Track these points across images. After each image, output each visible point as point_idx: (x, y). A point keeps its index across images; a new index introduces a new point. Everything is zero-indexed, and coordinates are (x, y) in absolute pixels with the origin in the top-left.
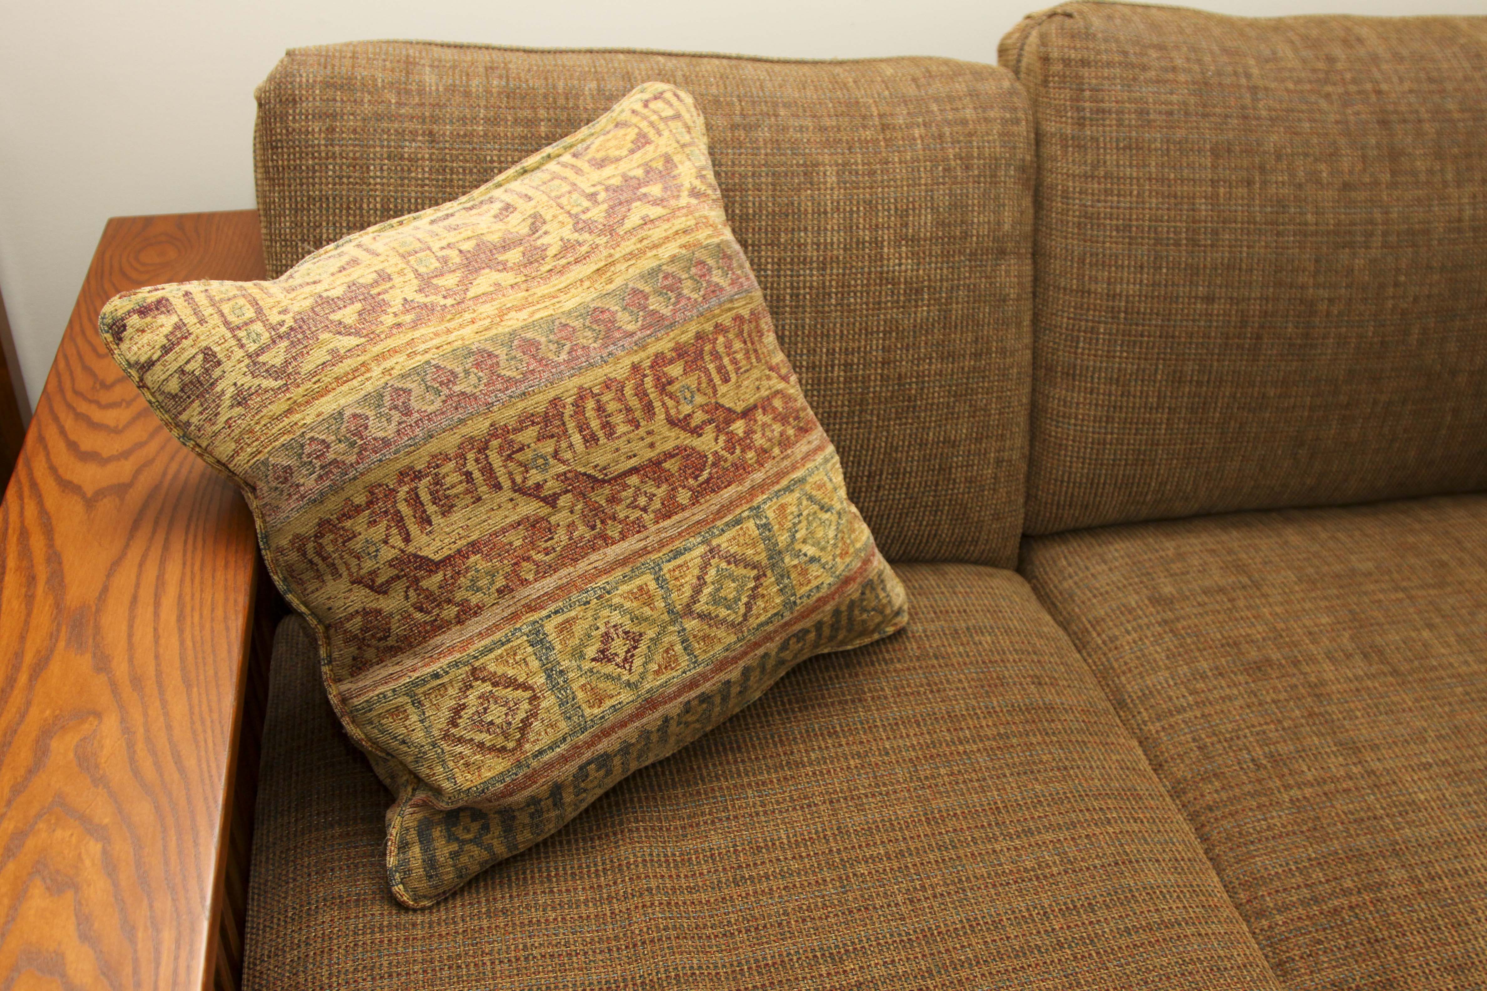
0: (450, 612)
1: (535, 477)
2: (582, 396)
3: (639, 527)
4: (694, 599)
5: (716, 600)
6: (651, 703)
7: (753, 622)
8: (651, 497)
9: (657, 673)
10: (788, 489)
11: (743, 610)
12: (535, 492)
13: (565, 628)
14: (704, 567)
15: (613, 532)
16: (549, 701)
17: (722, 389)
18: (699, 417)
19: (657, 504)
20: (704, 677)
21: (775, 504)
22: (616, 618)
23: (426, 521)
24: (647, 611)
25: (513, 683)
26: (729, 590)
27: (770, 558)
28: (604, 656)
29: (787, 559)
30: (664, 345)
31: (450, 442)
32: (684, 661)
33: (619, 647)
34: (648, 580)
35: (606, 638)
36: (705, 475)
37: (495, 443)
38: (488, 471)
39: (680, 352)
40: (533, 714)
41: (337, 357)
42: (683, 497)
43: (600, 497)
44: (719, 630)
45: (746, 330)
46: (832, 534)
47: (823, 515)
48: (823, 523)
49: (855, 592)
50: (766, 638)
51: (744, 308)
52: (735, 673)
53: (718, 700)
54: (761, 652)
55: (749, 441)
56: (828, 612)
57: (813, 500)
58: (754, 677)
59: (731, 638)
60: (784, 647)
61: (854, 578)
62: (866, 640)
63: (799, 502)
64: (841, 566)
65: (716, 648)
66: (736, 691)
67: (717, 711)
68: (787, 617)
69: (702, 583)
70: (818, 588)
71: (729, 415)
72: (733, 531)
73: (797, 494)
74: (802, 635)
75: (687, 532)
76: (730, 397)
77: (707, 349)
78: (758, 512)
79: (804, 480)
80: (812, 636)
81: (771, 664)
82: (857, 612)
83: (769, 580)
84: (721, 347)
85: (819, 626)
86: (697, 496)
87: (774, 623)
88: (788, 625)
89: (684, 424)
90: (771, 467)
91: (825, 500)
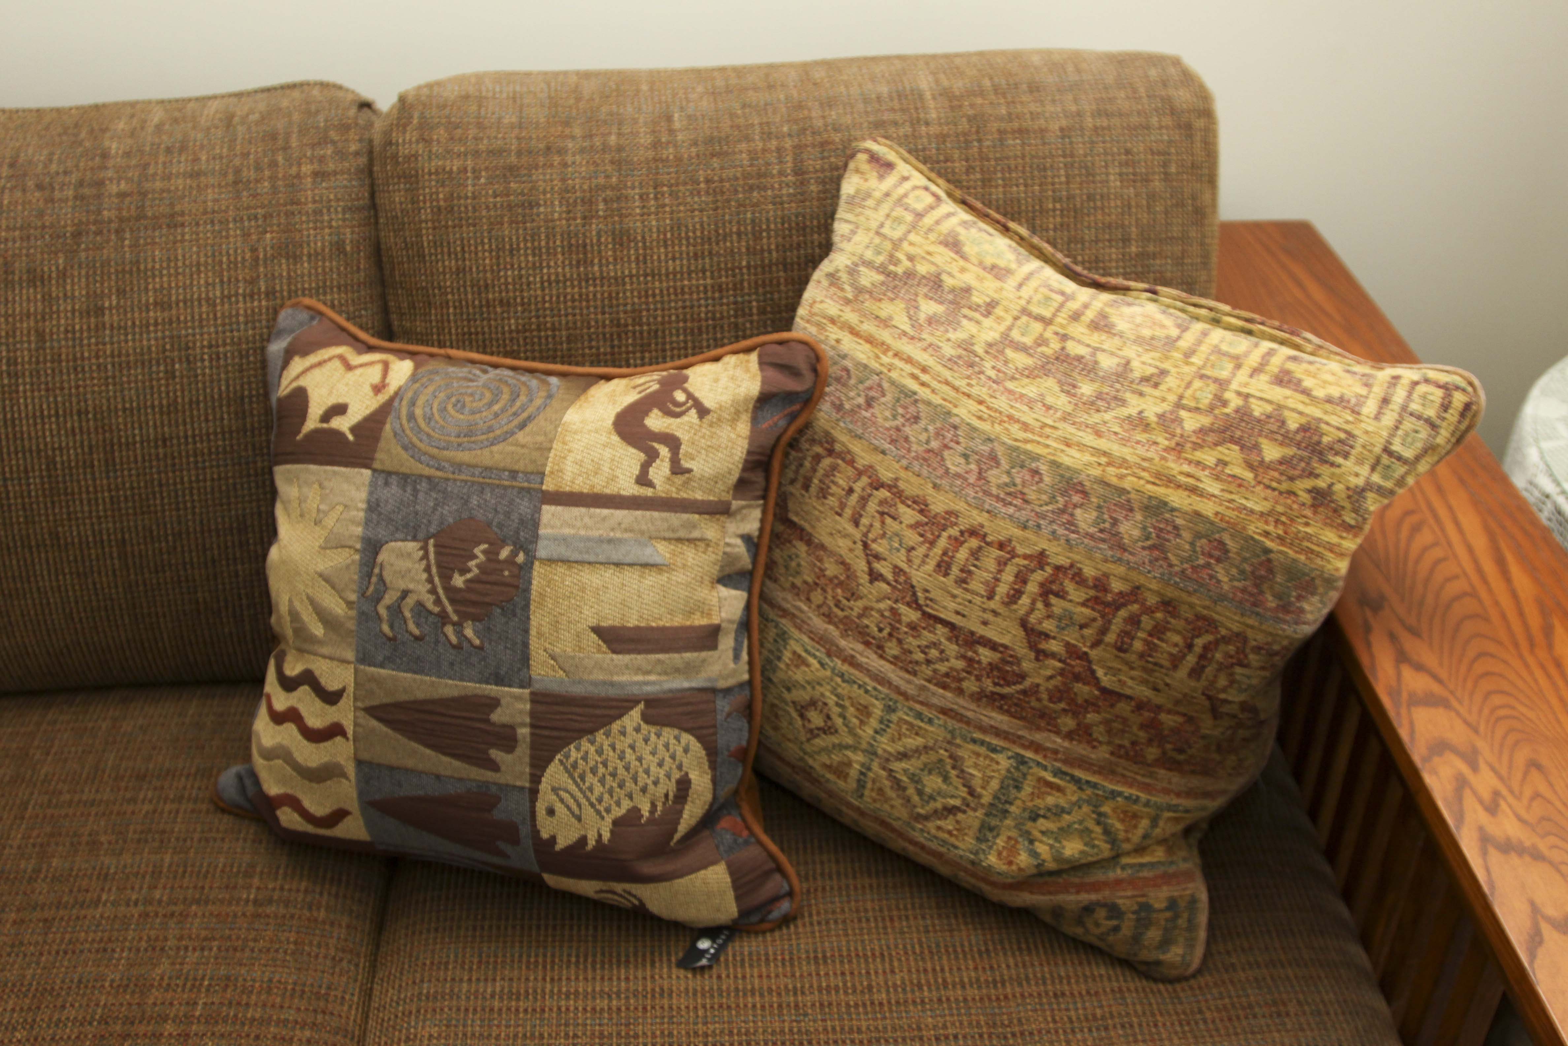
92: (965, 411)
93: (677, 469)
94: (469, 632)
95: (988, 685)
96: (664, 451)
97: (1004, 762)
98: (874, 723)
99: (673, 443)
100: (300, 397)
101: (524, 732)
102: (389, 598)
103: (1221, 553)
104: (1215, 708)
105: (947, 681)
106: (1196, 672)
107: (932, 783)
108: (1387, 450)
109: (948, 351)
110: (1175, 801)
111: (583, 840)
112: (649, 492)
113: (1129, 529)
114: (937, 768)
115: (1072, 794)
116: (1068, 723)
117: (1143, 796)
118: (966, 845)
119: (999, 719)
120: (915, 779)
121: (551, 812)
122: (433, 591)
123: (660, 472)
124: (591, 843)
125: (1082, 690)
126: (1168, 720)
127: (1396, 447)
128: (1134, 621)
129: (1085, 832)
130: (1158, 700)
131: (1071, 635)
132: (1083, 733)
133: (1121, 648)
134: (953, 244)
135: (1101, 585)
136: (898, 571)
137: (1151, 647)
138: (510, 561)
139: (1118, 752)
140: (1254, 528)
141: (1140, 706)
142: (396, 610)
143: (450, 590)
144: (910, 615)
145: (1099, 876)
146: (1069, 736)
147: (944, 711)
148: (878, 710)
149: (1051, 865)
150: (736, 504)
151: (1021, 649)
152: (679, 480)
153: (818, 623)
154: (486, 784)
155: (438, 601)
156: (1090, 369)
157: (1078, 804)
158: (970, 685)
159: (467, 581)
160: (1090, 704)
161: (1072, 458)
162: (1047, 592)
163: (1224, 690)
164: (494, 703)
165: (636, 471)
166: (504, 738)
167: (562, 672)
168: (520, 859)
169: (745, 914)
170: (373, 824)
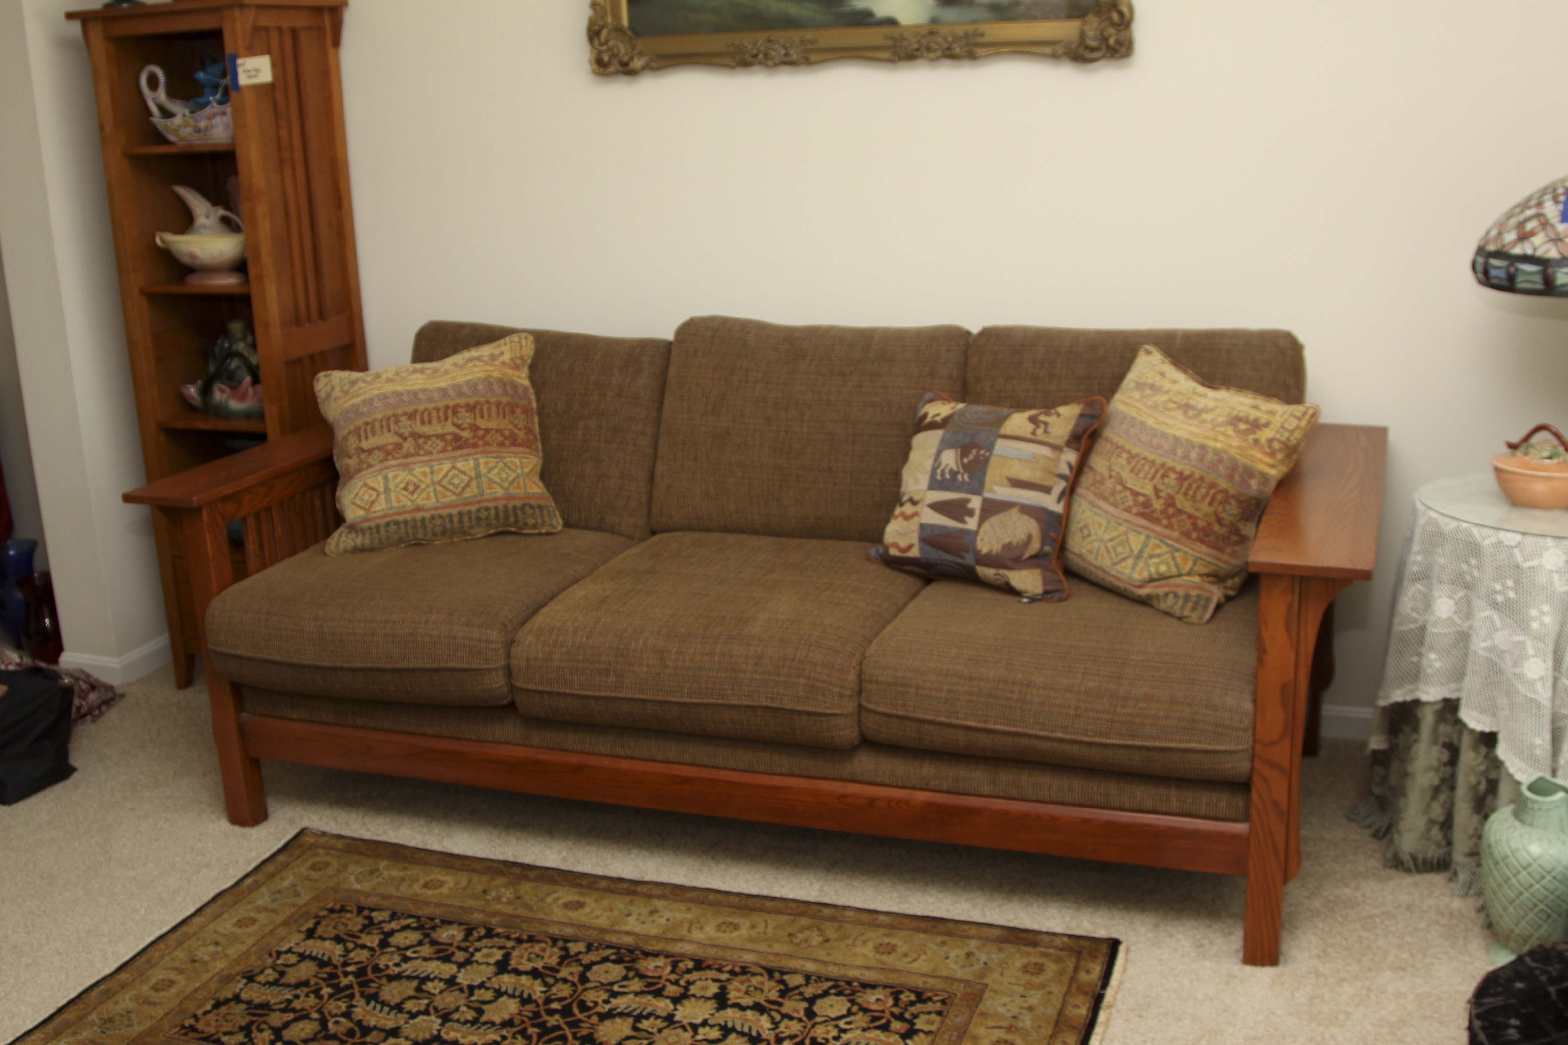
0: (365, 466)
1: (402, 431)
2: (425, 410)
3: (431, 453)
4: (442, 480)
5: (450, 483)
6: (418, 509)
7: (464, 496)
8: (437, 445)
9: (423, 499)
10: (495, 457)
11: (459, 490)
12: (401, 435)
13: (395, 477)
14: (449, 471)
15: (422, 452)
16: (382, 498)
17: (479, 419)
18: (466, 425)
19: (439, 448)
20: (441, 508)
21: (484, 460)
22: (412, 478)
23: (367, 438)
24: (423, 478)
25: (373, 489)
26: (456, 481)
27: (476, 475)
28: (405, 489)
29: (483, 478)
30: (462, 401)
31: (379, 416)
32: (433, 500)
33: (411, 487)
34: (428, 470)
35: (408, 484)
36: (460, 443)
37: (392, 419)
38: (388, 426)
39: (467, 405)
40: (376, 500)
41: (360, 388)
42: (450, 448)
43: (421, 441)
44: (449, 494)
45: (501, 406)
46: (511, 479)
47: (509, 471)
48: (507, 473)
49: (518, 503)
50: (470, 504)
51: (505, 400)
52: (454, 511)
53: (447, 520)
54: (467, 508)
55: (482, 438)
56: (501, 504)
57: (506, 465)
58: (465, 519)
59: (454, 498)
60: (479, 510)
61: (519, 498)
62: (532, 531)
63: (498, 463)
64: (512, 491)
65: (448, 499)
66: (456, 520)
67: (448, 525)
68: (479, 498)
69: (446, 475)
70: (496, 493)
71: (478, 428)
72: (464, 463)
73: (497, 460)
74: (487, 509)
75: (447, 459)
76: (481, 423)
77: (479, 407)
78: (476, 460)
79: (505, 457)
80: (493, 512)
81: (474, 516)
82: (519, 512)
83: (474, 483)
84: (485, 408)
85: (496, 508)
86: (455, 449)
87: (475, 499)
88: (480, 502)
89: (459, 426)
90: (489, 448)
91: (513, 468)
92: (1150, 422)
93: (1046, 432)
94: (966, 477)
95: (1141, 509)
96: (1042, 426)
97: (1143, 537)
98: (1103, 529)
99: (1046, 424)
100: (925, 416)
101: (978, 512)
102: (942, 467)
103: (1220, 461)
104: (1219, 521)
105: (1128, 510)
106: (1210, 504)
107: (1119, 549)
108: (1282, 427)
109: (1150, 403)
110: (1203, 556)
111: (990, 551)
112: (1033, 438)
113: (1193, 455)
114: (1121, 544)
115: (1165, 548)
116: (1165, 522)
117: (1191, 552)
118: (1127, 571)
119: (1144, 522)
120: (1114, 548)
121: (982, 540)
122: (957, 464)
123: (1040, 431)
124: (994, 552)
125: (1171, 511)
126: (1201, 524)
127: (1286, 426)
128: (1190, 485)
129: (1168, 564)
130: (1198, 514)
131: (1170, 491)
132: (1170, 526)
133: (1185, 494)
134: (1162, 374)
135: (1181, 473)
136: (1118, 474)
137: (1195, 493)
138: (984, 456)
139: (1182, 533)
140: (1233, 452)
141: (1190, 516)
142: (943, 473)
143: (962, 465)
144: (1119, 488)
145: (1171, 581)
146: (1167, 527)
147: (1126, 521)
148: (1104, 523)
149: (1155, 576)
150: (1066, 449)
151: (1153, 497)
152: (1046, 435)
153: (1091, 497)
154: (961, 531)
155: (958, 467)
156: (1193, 408)
157: (1166, 553)
158: (1135, 510)
159: (969, 461)
160: (1174, 515)
161: (1179, 434)
162: (1164, 476)
163: (1221, 512)
164: (968, 501)
165: (1032, 431)
166: (971, 513)
167: (994, 492)
168: (969, 560)
169: (1046, 593)
170: (921, 550)
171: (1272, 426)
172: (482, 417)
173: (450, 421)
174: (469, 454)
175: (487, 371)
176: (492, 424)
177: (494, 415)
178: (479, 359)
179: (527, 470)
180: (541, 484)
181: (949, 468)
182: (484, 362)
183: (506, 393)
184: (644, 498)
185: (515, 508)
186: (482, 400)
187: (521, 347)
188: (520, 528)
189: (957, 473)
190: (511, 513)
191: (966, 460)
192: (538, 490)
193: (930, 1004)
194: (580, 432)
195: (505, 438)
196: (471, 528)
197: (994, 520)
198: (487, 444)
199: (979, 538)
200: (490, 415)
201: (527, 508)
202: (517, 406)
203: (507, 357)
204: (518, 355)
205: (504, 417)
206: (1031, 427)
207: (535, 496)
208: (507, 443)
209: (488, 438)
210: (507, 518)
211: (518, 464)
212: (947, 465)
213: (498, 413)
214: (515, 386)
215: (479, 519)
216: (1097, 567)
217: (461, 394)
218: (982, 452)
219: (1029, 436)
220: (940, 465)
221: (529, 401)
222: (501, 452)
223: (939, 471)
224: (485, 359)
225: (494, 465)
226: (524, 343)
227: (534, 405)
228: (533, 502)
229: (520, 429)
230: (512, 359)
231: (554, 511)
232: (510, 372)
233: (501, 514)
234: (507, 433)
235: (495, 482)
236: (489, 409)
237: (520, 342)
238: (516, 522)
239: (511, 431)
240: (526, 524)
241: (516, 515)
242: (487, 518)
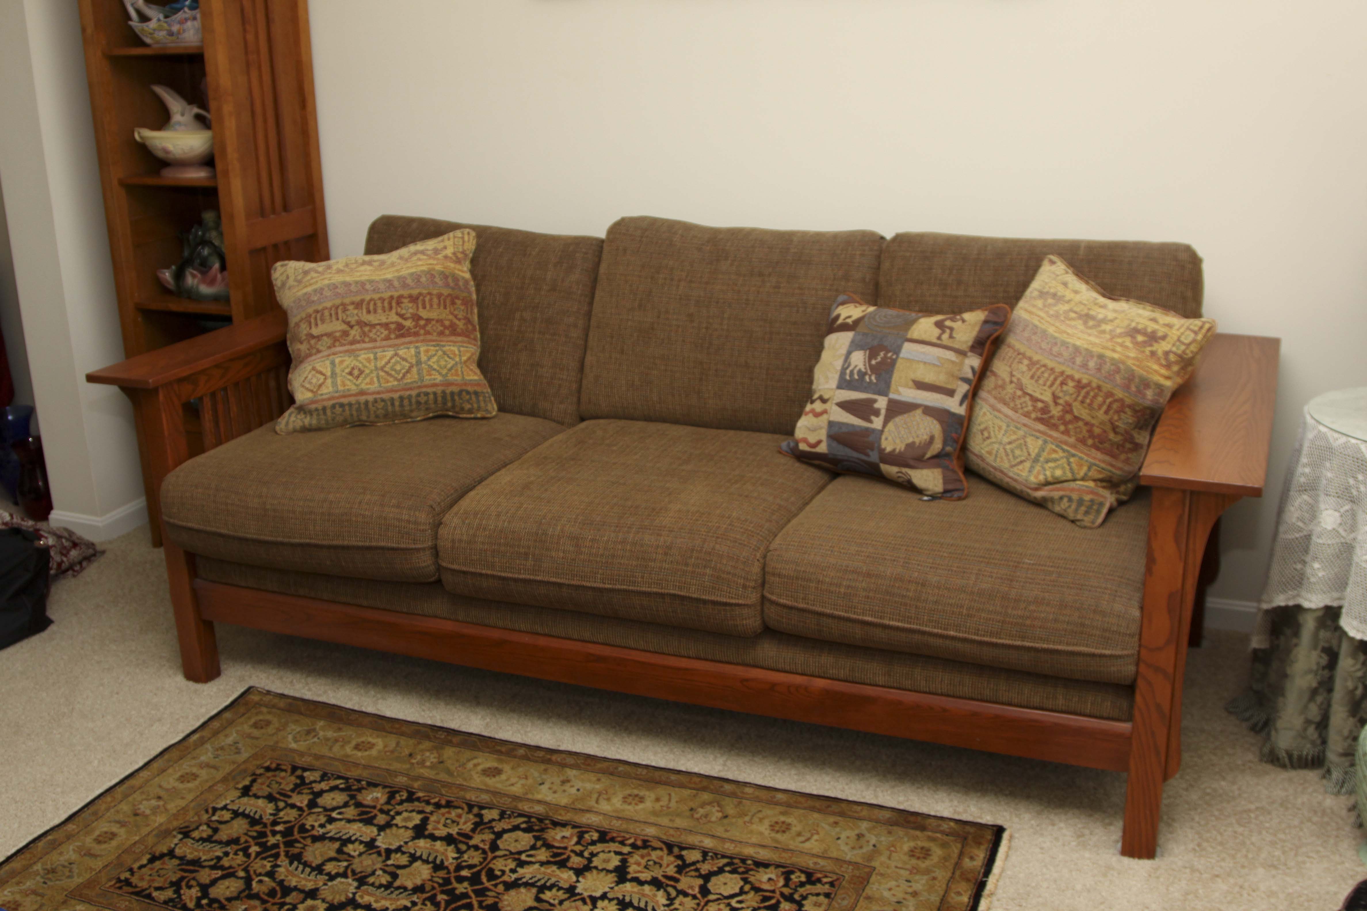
0: (314, 351)
1: (349, 319)
2: (371, 300)
3: (375, 341)
4: (384, 366)
5: (392, 369)
6: (362, 393)
7: (405, 381)
8: (382, 333)
9: (367, 384)
10: (434, 346)
11: (401, 375)
12: (348, 323)
13: (342, 362)
14: (391, 358)
15: (367, 339)
16: (329, 381)
17: (421, 309)
18: (408, 315)
19: (383, 336)
20: (383, 392)
21: (425, 348)
22: (357, 364)
23: (317, 325)
24: (368, 365)
25: (321, 373)
26: (398, 367)
27: (417, 362)
28: (350, 373)
29: (423, 365)
30: (405, 293)
31: (329, 304)
32: (376, 385)
33: (356, 372)
34: (372, 356)
35: (353, 369)
36: (402, 332)
37: (341, 307)
38: (337, 314)
39: (410, 296)
40: (323, 383)
41: (312, 278)
42: (393, 336)
43: (366, 329)
44: (391, 379)
45: (443, 298)
46: (449, 366)
47: (448, 359)
48: (446, 361)
49: (455, 389)
50: (411, 389)
51: (446, 292)
52: (396, 396)
53: (389, 404)
54: (408, 393)
55: (423, 327)
56: (439, 390)
57: (445, 353)
58: (406, 402)
59: (396, 383)
60: (418, 395)
61: (456, 385)
62: (468, 416)
63: (437, 351)
64: (450, 378)
65: (389, 384)
66: (397, 403)
67: (390, 408)
68: (419, 384)
69: (389, 362)
70: (434, 379)
71: (420, 318)
72: (406, 350)
73: (437, 348)
74: (427, 394)
75: (390, 346)
76: (424, 314)
77: (421, 298)
78: (417, 348)
79: (444, 346)
80: (431, 397)
81: (414, 400)
82: (456, 398)
83: (414, 370)
84: (427, 299)
85: (435, 394)
86: (398, 337)
87: (415, 385)
88: (419, 387)
89: (402, 316)
90: (429, 337)
91: (452, 356)
92: (1051, 330)
93: (951, 337)
94: (873, 378)
95: (1039, 415)
96: (948, 331)
97: (1040, 442)
98: (1003, 432)
99: (951, 329)
100: (838, 317)
101: (883, 412)
102: (851, 368)
103: (1118, 371)
104: (1115, 429)
105: (1027, 415)
106: (1106, 412)
107: (1017, 452)
108: (1179, 340)
109: (1051, 312)
110: (1097, 463)
111: (894, 450)
112: (939, 342)
113: (1091, 364)
114: (1019, 447)
115: (1061, 454)
116: (1062, 428)
117: (1086, 458)
118: (1024, 474)
119: (1041, 427)
120: (1012, 451)
121: (886, 439)
122: (865, 365)
123: (945, 336)
124: (897, 451)
125: (1068, 417)
126: (1097, 431)
127: (1182, 339)
128: (1088, 393)
129: (1063, 468)
130: (1094, 421)
131: (1067, 398)
132: (1066, 432)
133: (1082, 402)
134: (1065, 284)
135: (1079, 381)
136: (1019, 379)
137: (1092, 402)
138: (891, 358)
139: (1078, 440)
140: (1130, 362)
141: (1086, 424)
142: (852, 372)
143: (870, 366)
144: (1019, 393)
145: (1065, 484)
146: (1063, 433)
147: (1025, 425)
148: (1004, 427)
149: (1050, 479)
150: (969, 354)
151: (1051, 403)
152: (951, 340)
153: (992, 401)
154: (867, 429)
155: (866, 368)
156: (1093, 318)
157: (1062, 458)
158: (1033, 415)
159: (877, 363)
160: (1070, 422)
161: (1078, 343)
162: (1062, 383)
163: (1117, 421)
164: (875, 401)
165: (937, 335)
166: (877, 413)
167: (900, 394)
168: (874, 457)
169: (946, 491)
170: (829, 446)
171: (1168, 339)
172: (424, 308)
173: (394, 311)
174: (411, 343)
175: (430, 264)
176: (433, 315)
177: (435, 306)
178: (422, 252)
179: (464, 358)
180: (478, 371)
181: (857, 369)
182: (427, 255)
183: (447, 285)
184: (574, 386)
185: (452, 394)
186: (425, 292)
187: (464, 242)
188: (457, 413)
189: (866, 374)
190: (449, 398)
191: (873, 362)
192: (476, 378)
193: (819, 885)
194: (516, 323)
195: (446, 327)
196: (411, 411)
197: (899, 420)
198: (428, 333)
199: (883, 437)
200: (431, 306)
201: (464, 393)
202: (457, 298)
203: (449, 252)
204: (461, 250)
205: (445, 308)
206: (937, 331)
207: (471, 383)
208: (447, 332)
209: (428, 328)
210: (445, 403)
211: (457, 352)
212: (856, 366)
213: (439, 304)
214: (456, 279)
215: (418, 403)
216: (995, 468)
217: (405, 286)
218: (890, 355)
219: (935, 341)
220: (849, 365)
221: (470, 293)
222: (441, 341)
223: (848, 371)
224: (429, 253)
225: (434, 353)
226: (466, 238)
227: (474, 297)
228: (470, 389)
229: (459, 320)
230: (454, 254)
231: (490, 397)
232: (452, 265)
233: (440, 399)
234: (447, 323)
235: (435, 370)
236: (431, 300)
237: (463, 238)
238: (454, 407)
239: (451, 321)
240: (462, 409)
241: (453, 400)
242: (426, 403)
